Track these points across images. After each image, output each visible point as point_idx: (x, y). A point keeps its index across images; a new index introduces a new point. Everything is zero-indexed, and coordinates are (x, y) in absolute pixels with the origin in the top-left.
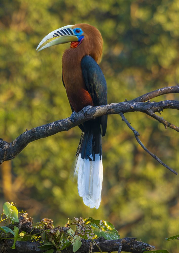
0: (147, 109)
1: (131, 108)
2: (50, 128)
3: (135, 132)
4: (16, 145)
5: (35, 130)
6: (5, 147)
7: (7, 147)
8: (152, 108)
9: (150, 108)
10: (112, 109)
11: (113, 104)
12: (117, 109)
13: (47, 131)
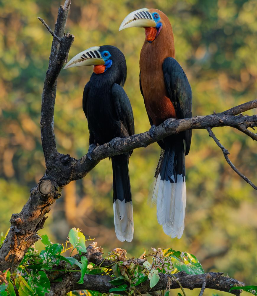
0: (239, 123)
1: (220, 122)
2: (125, 143)
3: (224, 150)
4: (86, 162)
5: (107, 145)
6: (73, 164)
7: (75, 164)
8: (244, 122)
9: (242, 123)
10: (198, 122)
11: (200, 117)
12: (203, 123)
13: (122, 147)
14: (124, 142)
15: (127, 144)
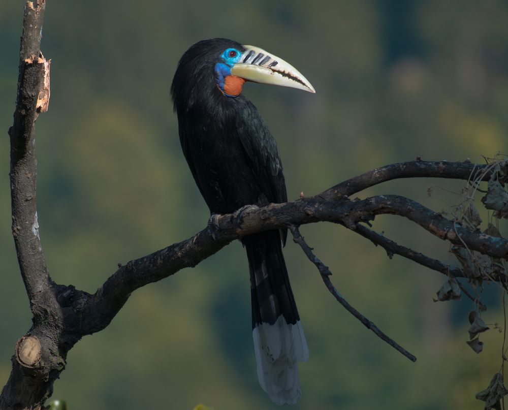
0: (341, 215)
1: (308, 215)
2: (159, 261)
3: (320, 267)
4: (103, 299)
5: (132, 265)
6: (81, 304)
7: (85, 304)
8: (350, 213)
9: (346, 214)
10: (274, 216)
11: (276, 205)
12: (282, 216)
13: (155, 268)
14: (157, 259)
15: (162, 262)
